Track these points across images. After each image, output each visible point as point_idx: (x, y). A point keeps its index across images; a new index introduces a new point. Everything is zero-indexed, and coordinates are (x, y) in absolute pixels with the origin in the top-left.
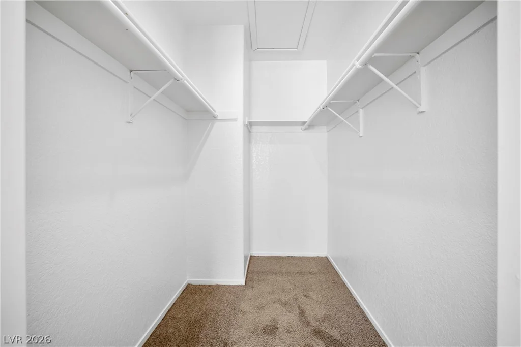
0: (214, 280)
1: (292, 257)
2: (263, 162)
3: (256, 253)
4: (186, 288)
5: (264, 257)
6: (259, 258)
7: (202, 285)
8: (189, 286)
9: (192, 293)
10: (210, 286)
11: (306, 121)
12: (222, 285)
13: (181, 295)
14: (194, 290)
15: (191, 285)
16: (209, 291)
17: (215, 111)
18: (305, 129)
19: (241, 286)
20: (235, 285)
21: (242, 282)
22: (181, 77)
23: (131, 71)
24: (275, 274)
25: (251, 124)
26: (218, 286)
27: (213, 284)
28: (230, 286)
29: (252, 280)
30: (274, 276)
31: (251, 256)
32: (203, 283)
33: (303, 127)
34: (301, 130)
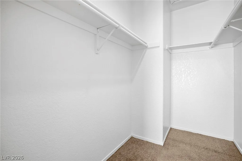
0: (146, 138)
1: (200, 135)
2: (180, 72)
3: (174, 126)
4: (130, 139)
5: (180, 130)
6: (176, 130)
7: (138, 139)
8: (132, 138)
9: (132, 142)
10: (143, 141)
11: (213, 41)
12: (150, 142)
13: (127, 142)
14: (134, 141)
15: (133, 138)
16: (142, 144)
17: (146, 43)
18: (212, 48)
19: (161, 146)
20: (157, 145)
21: (162, 144)
22: (118, 25)
23: (98, 29)
24: (186, 144)
25: (171, 49)
26: (147, 142)
27: (145, 140)
28: (154, 144)
29: (169, 144)
30: (184, 145)
31: (171, 128)
32: (139, 138)
33: (210, 46)
34: (209, 49)
